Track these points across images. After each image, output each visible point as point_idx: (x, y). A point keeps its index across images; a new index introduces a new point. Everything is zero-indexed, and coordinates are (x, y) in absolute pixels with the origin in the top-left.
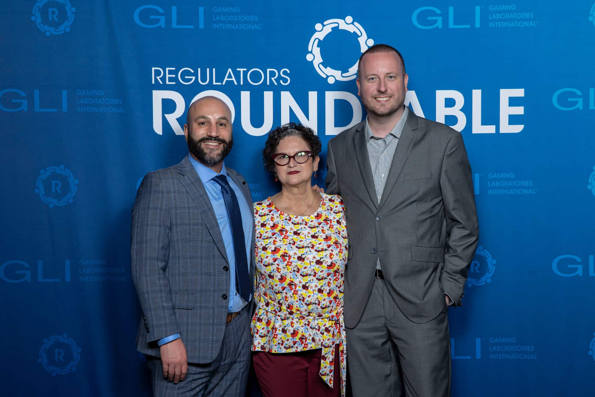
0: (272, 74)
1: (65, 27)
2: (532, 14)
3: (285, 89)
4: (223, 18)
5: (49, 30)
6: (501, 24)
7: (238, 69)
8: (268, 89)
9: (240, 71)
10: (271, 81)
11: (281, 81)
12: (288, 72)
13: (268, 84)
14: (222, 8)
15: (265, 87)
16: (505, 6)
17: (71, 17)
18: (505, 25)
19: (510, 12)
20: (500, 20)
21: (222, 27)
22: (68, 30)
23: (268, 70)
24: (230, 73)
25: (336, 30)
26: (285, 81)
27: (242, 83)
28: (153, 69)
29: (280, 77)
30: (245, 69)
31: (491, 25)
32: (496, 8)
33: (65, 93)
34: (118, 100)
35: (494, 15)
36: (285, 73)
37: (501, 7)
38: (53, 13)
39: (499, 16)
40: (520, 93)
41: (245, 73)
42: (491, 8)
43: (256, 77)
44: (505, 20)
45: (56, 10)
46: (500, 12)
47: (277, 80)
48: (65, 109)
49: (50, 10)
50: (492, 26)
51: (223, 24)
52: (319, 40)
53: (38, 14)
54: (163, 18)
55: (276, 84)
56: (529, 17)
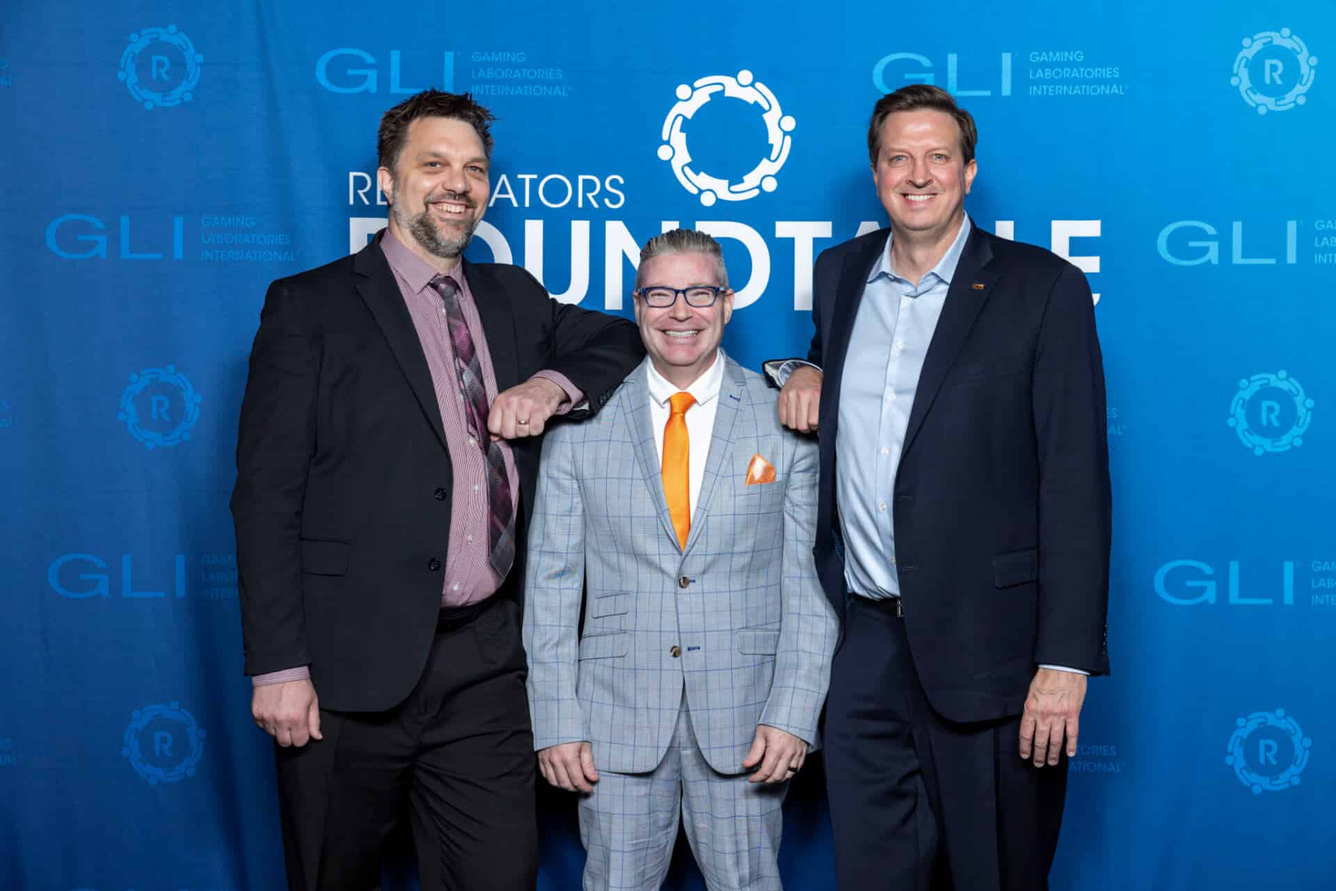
0: (589, 186)
1: (182, 92)
2: (1116, 70)
3: (614, 215)
4: (491, 74)
5: (152, 99)
6: (1054, 88)
7: (520, 176)
8: (580, 217)
9: (524, 179)
10: (586, 199)
11: (607, 201)
12: (622, 181)
13: (580, 205)
14: (490, 55)
15: (574, 212)
16: (1062, 53)
17: (195, 73)
18: (1063, 92)
19: (1073, 65)
20: (1051, 81)
21: (490, 92)
22: (188, 97)
23: (581, 178)
24: (503, 182)
25: (718, 97)
26: (615, 199)
27: (527, 205)
28: (352, 174)
29: (604, 193)
30: (535, 176)
31: (1034, 90)
32: (1044, 57)
33: (179, 222)
34: (281, 237)
35: (1040, 71)
36: (614, 183)
37: (1055, 55)
38: (160, 64)
39: (1050, 73)
40: (1091, 228)
41: (534, 184)
42: (1036, 57)
43: (555, 191)
44: (1062, 82)
45: (165, 60)
46: (1052, 65)
47: (599, 198)
48: (178, 254)
49: (155, 58)
50: (1037, 94)
51: (492, 86)
52: (685, 118)
53: (131, 68)
54: (372, 75)
55: (596, 205)
56: (1111, 76)
